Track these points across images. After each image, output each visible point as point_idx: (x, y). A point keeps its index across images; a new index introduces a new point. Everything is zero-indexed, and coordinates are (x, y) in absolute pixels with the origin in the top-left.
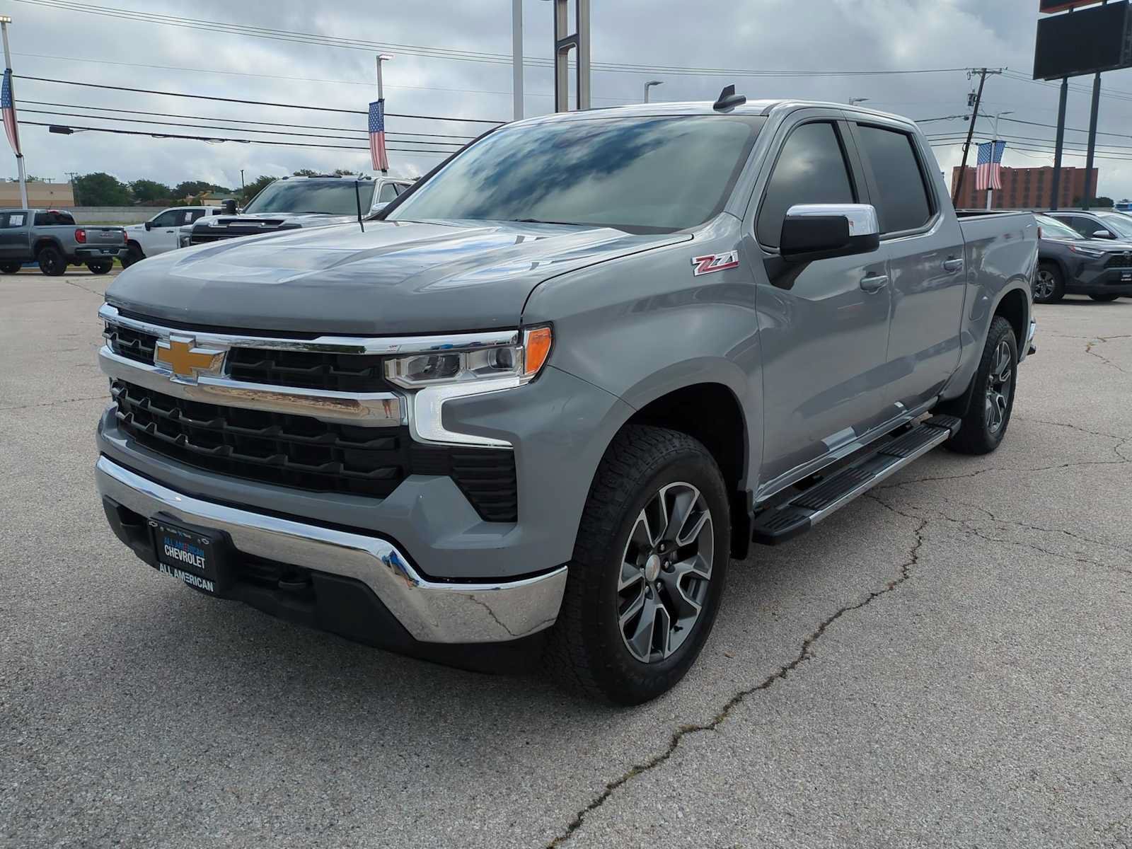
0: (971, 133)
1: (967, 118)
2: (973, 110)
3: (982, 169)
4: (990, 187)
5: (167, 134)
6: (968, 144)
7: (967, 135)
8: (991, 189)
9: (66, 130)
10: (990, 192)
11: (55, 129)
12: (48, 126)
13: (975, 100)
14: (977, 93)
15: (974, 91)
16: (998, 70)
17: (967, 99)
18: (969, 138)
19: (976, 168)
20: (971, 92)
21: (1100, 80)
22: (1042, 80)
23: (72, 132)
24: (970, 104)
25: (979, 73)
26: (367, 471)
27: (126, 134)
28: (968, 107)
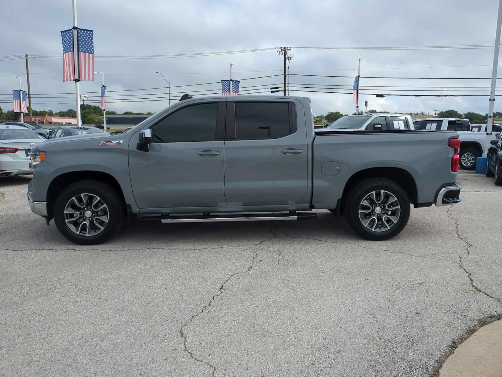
5: (422, 95)
9: (382, 96)
11: (378, 96)
12: (376, 95)
23: (384, 96)
27: (405, 96)
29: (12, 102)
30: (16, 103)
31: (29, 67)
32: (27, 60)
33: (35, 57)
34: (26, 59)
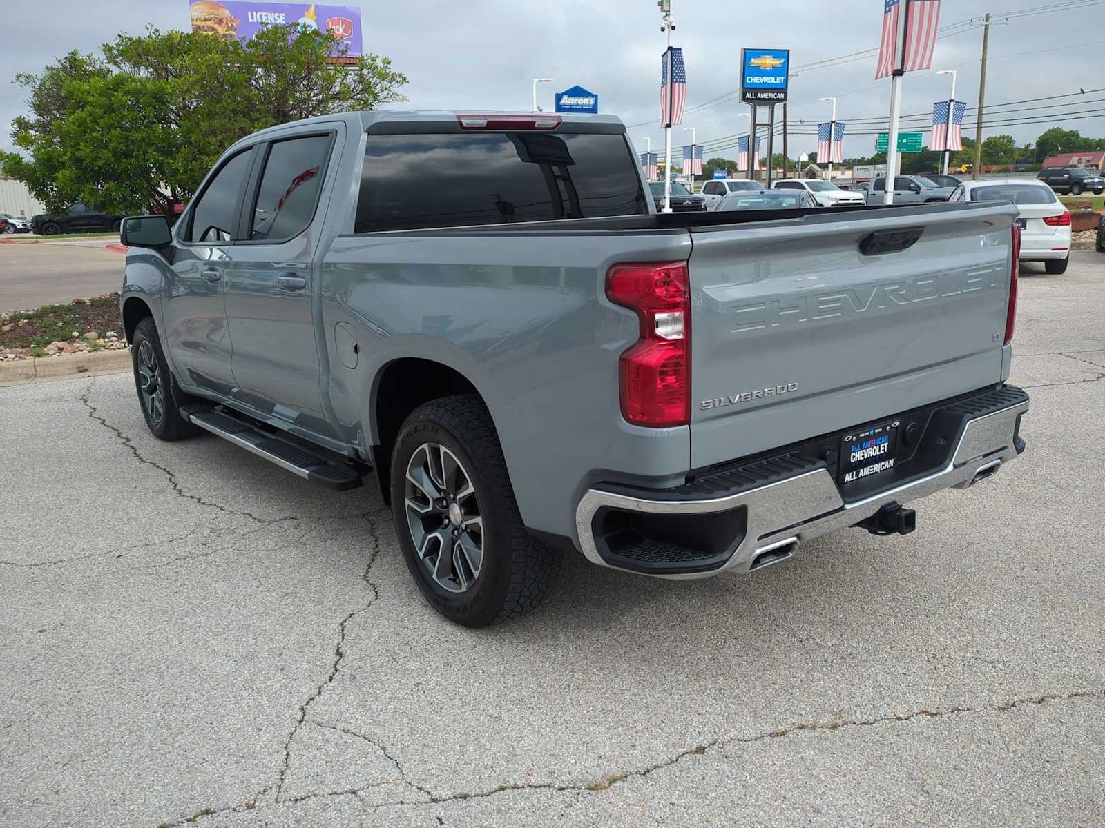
29: (930, 129)
30: (938, 130)
31: (988, 46)
32: (986, 28)
33: (1006, 17)
34: (984, 27)
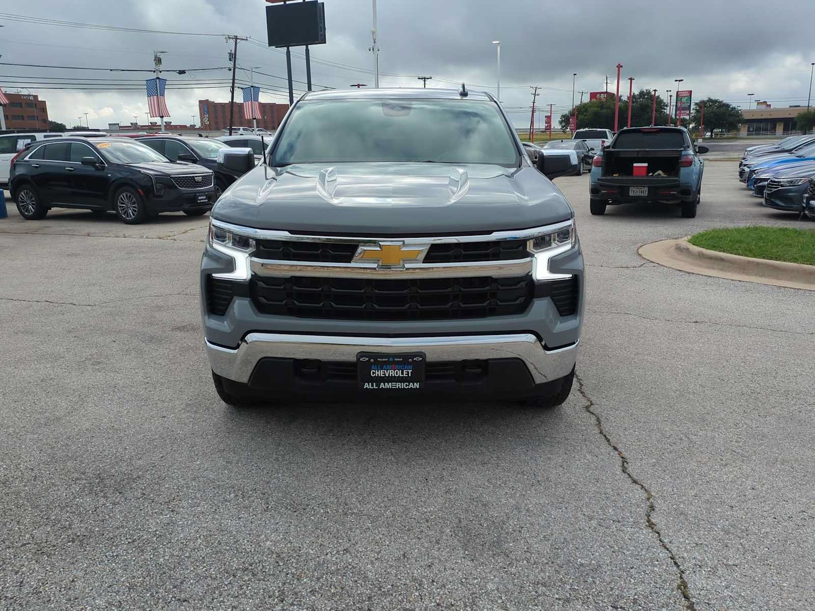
0: (234, 79)
1: (230, 70)
2: (233, 64)
3: (247, 104)
4: (254, 117)
6: (233, 87)
7: (231, 81)
8: (255, 119)
10: (255, 121)
13: (233, 57)
14: (233, 52)
15: (231, 51)
16: (245, 38)
17: (228, 57)
18: (233, 83)
19: (243, 104)
20: (229, 52)
21: (308, 50)
22: (274, 47)
24: (230, 60)
25: (232, 38)
26: (515, 301)
28: (229, 62)
